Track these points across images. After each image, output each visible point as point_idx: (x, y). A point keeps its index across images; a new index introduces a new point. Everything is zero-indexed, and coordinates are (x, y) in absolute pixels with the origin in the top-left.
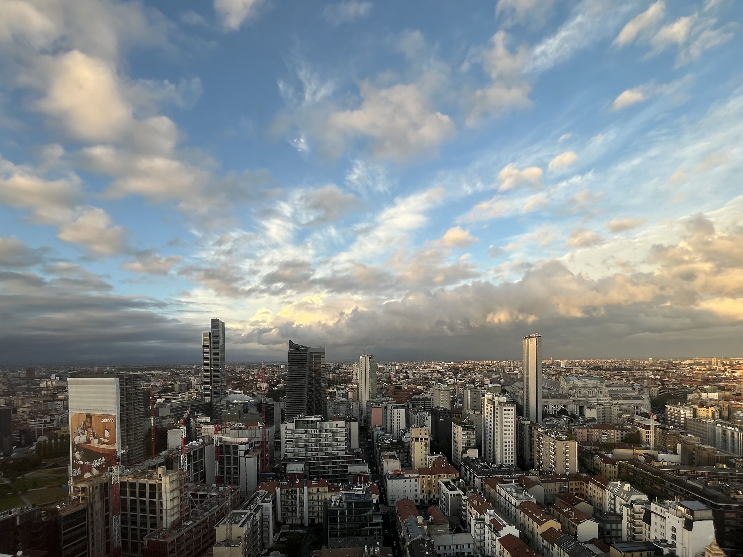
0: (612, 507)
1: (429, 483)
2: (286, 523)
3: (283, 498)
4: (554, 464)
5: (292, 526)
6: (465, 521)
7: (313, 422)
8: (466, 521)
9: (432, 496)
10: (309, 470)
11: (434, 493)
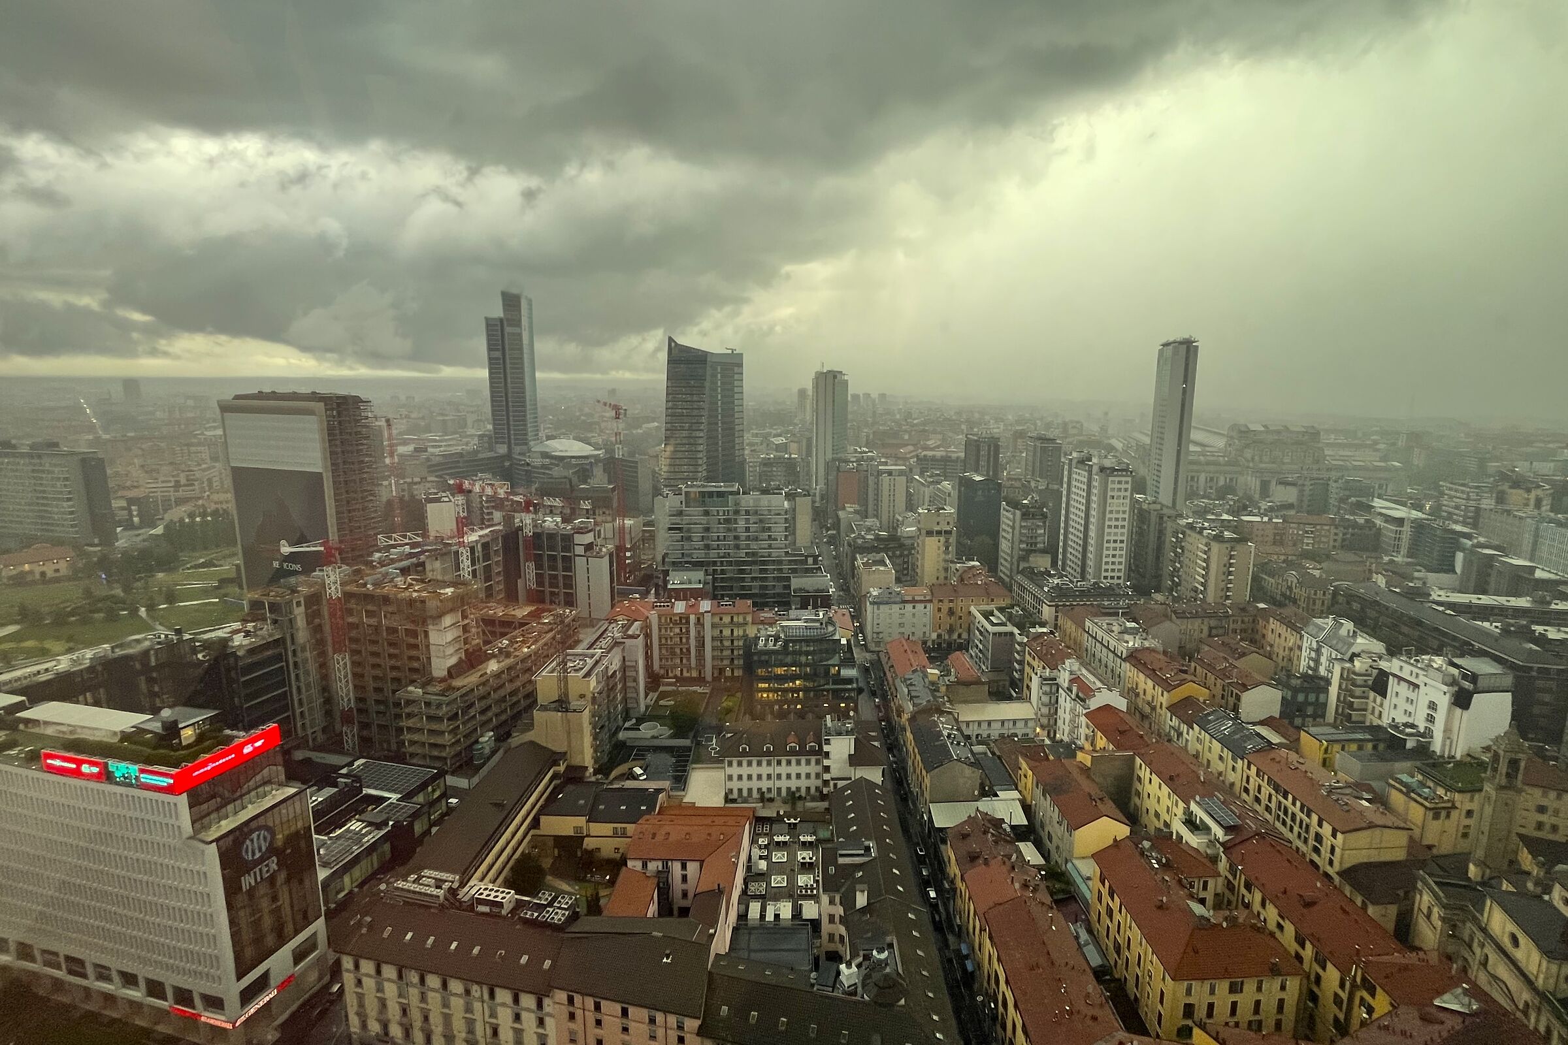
0: (1312, 664)
1: (951, 612)
2: (670, 675)
3: (663, 631)
4: (1202, 584)
5: (680, 680)
6: (1019, 680)
7: (721, 494)
8: (1021, 680)
9: (955, 636)
10: (714, 583)
11: (960, 631)
